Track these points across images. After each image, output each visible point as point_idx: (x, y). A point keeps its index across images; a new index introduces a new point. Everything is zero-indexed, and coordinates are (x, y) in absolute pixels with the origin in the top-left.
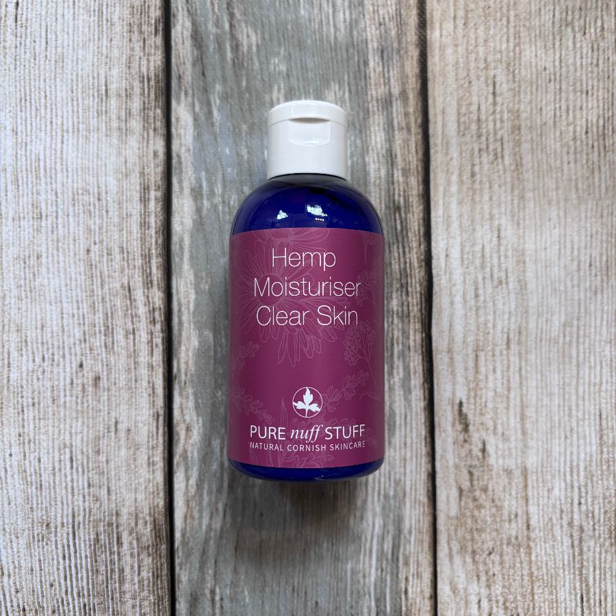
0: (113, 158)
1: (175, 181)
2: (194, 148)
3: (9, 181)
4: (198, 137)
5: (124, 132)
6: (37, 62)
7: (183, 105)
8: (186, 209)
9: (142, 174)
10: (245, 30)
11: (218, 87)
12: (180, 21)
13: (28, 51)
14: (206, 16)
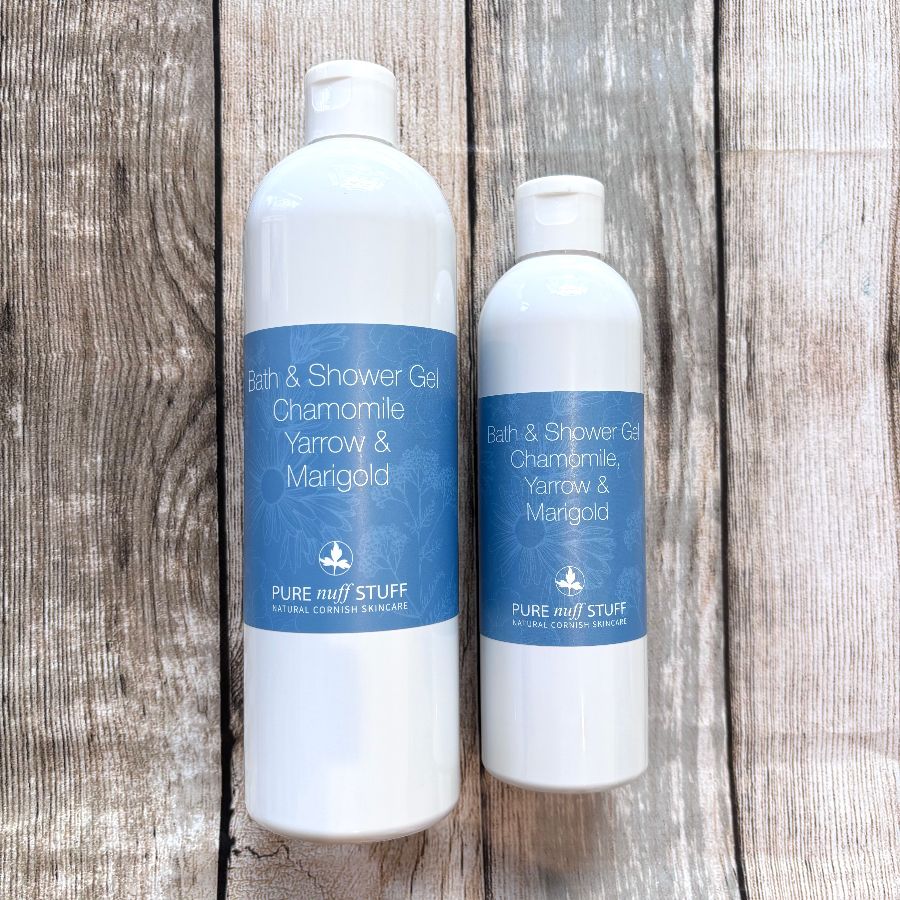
0: (769, 69)
1: (711, 48)
2: (692, 80)
3: (871, 47)
4: (688, 91)
5: (760, 96)
6: (843, 164)
7: (703, 122)
8: (700, 20)
9: (742, 55)
10: (644, 192)
11: (670, 139)
12: (706, 202)
13: (852, 175)
14: (682, 207)
